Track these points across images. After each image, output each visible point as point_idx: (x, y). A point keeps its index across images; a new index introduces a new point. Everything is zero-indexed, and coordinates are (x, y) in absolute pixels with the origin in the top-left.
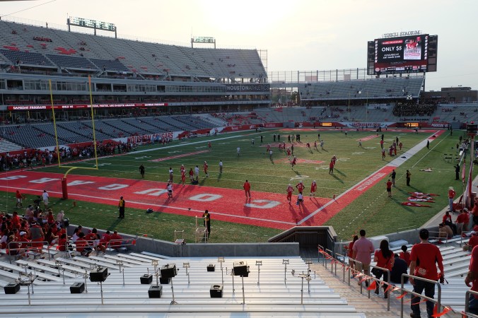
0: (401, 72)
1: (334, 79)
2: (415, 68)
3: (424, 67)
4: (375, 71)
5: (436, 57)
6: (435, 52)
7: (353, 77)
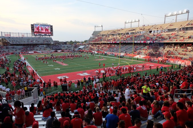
0: (43, 35)
1: (17, 36)
2: (47, 34)
3: (50, 34)
4: (34, 34)
5: (53, 32)
6: (52, 30)
7: (26, 36)
